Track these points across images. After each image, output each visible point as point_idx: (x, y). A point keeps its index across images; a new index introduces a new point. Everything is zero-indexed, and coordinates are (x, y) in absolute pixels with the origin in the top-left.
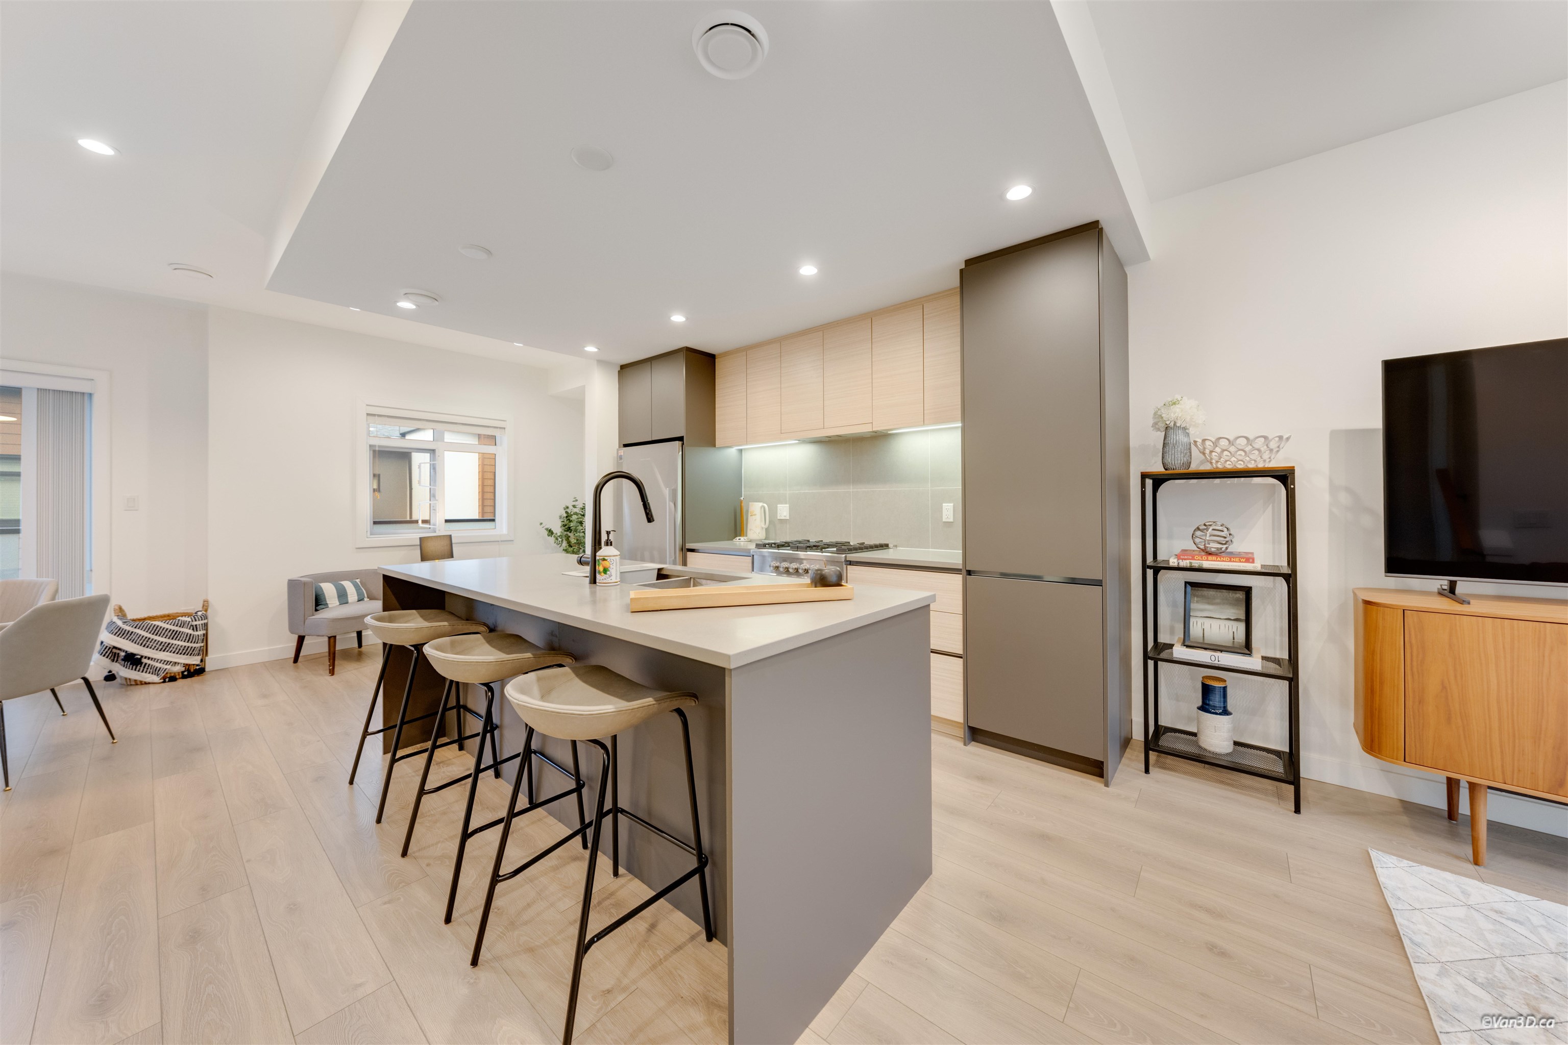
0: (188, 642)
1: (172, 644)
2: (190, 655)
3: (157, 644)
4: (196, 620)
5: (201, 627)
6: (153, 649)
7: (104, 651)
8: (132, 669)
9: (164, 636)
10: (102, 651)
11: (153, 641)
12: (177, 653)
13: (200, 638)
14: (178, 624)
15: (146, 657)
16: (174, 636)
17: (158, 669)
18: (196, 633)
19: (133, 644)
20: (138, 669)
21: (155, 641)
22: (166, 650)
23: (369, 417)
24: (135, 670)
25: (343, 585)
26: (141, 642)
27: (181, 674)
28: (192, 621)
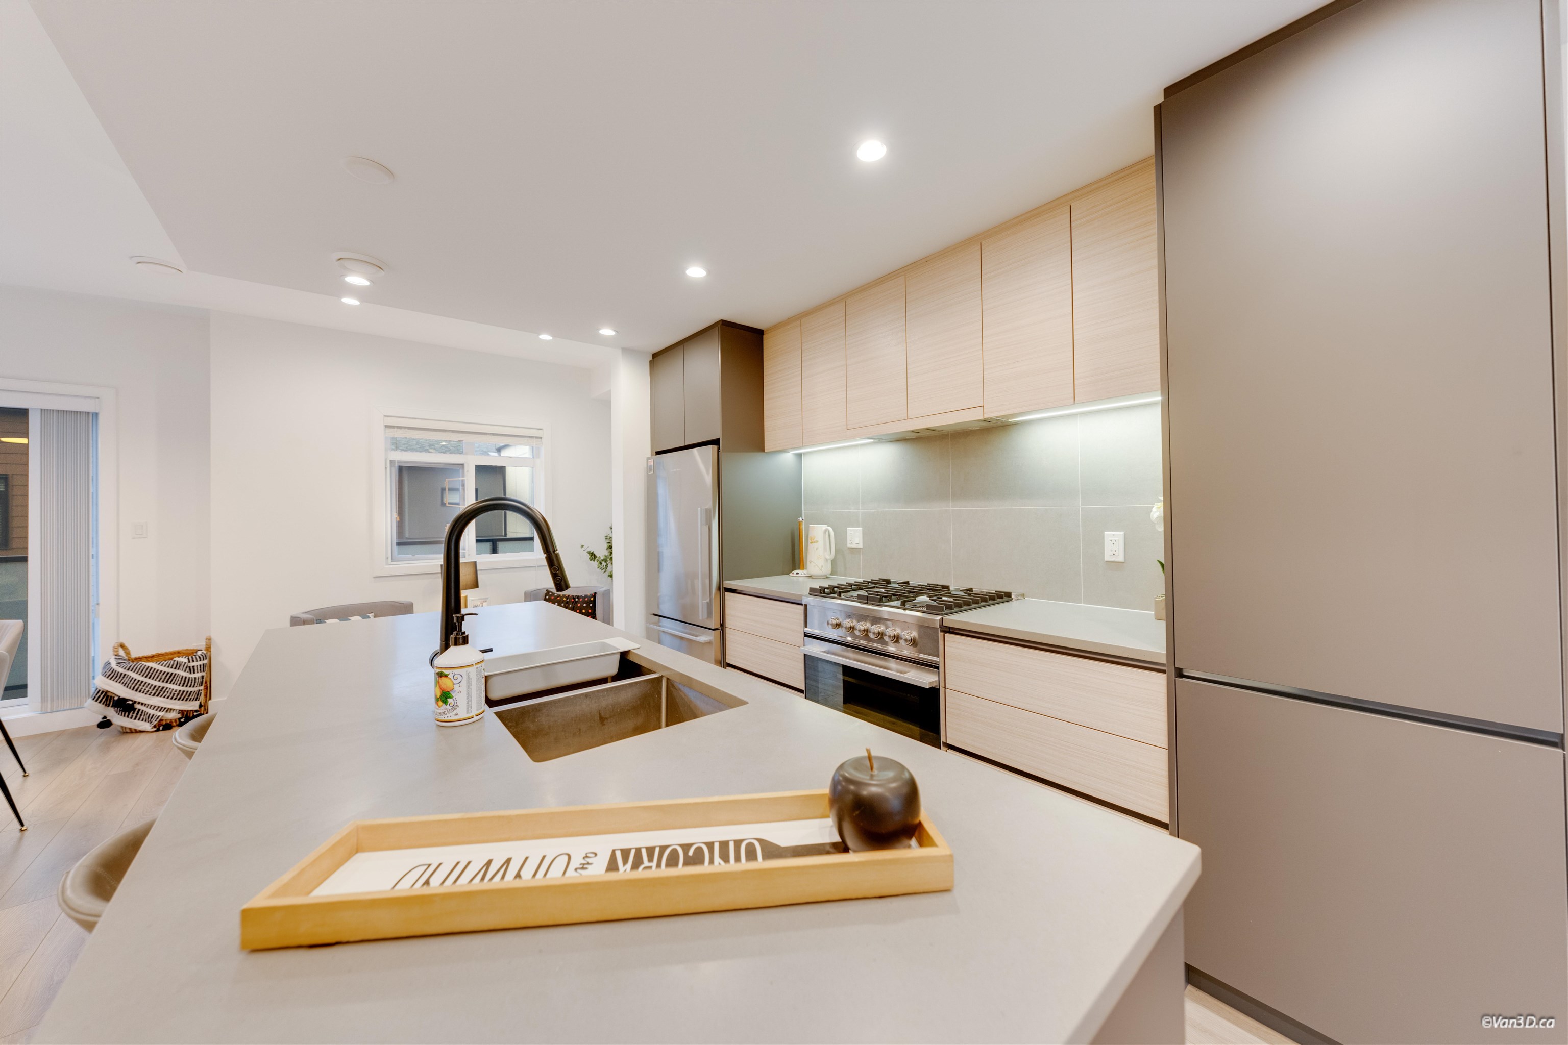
0: (183, 686)
1: (167, 688)
2: (186, 700)
3: (150, 688)
4: (193, 661)
5: (199, 669)
6: (146, 694)
7: (97, 695)
8: (124, 716)
9: (158, 679)
10: (94, 695)
11: (146, 685)
12: (172, 699)
13: (197, 681)
14: (173, 665)
15: (139, 703)
16: (169, 679)
17: (151, 716)
18: (193, 676)
19: (125, 688)
20: (130, 716)
21: (149, 684)
22: (160, 695)
23: (388, 430)
24: (128, 717)
26: (133, 686)
27: (178, 721)
28: (189, 662)
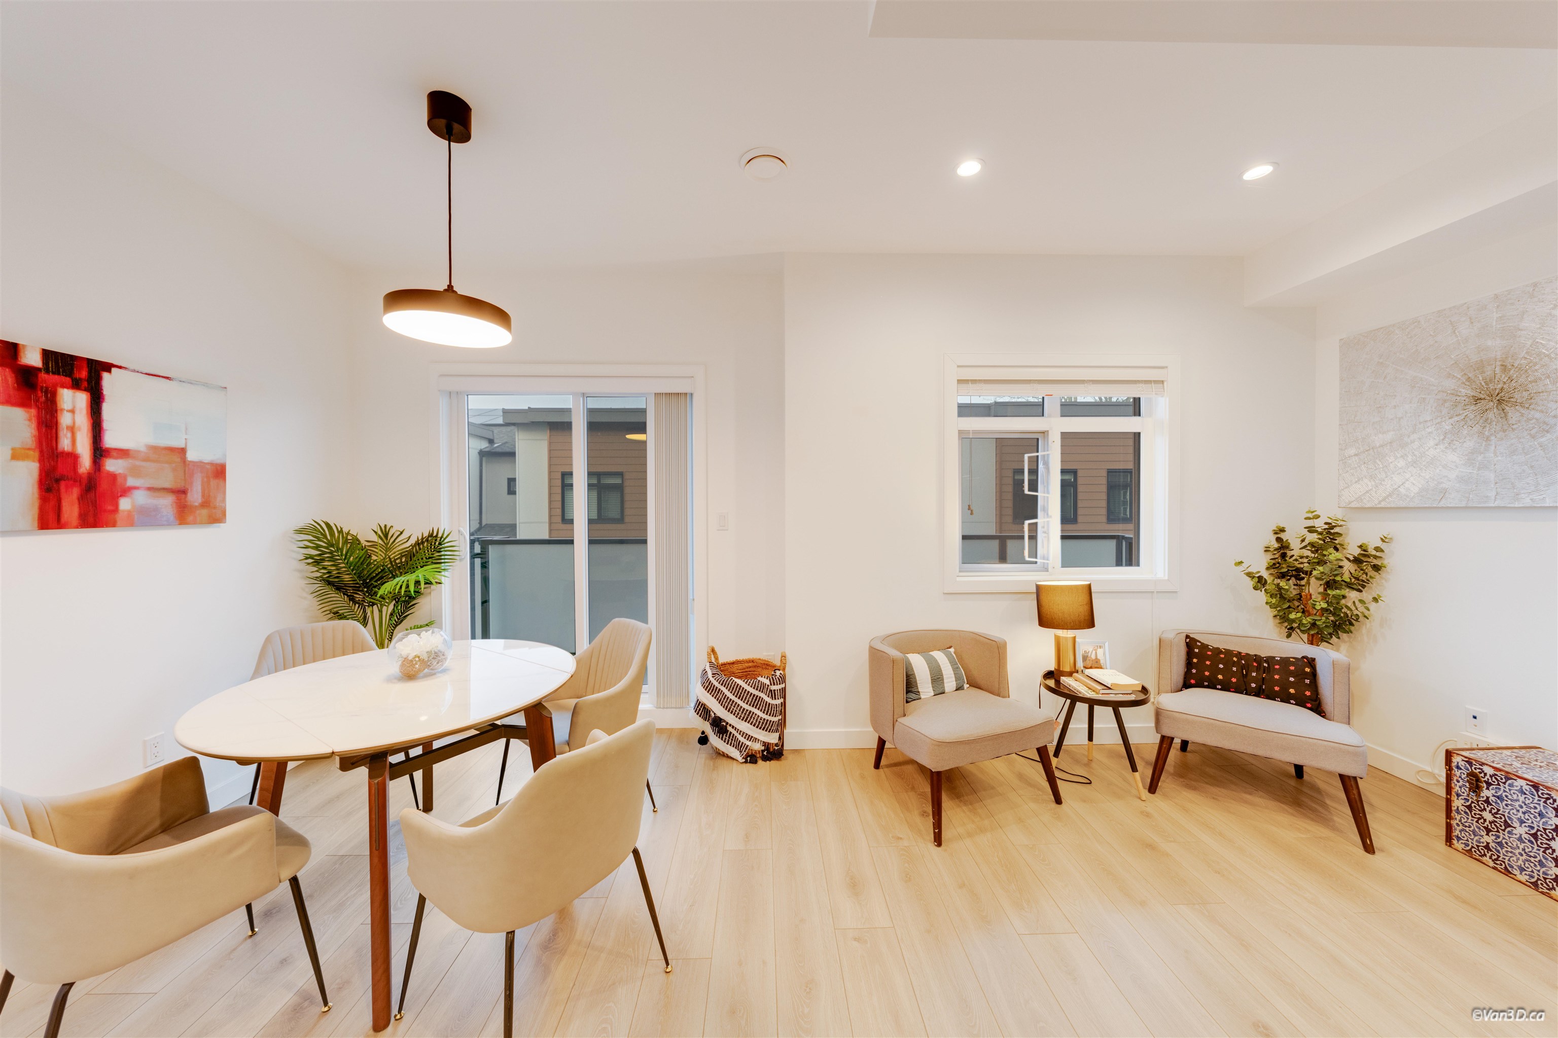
0: (766, 712)
1: (753, 713)
2: (770, 730)
3: (740, 710)
4: (774, 684)
5: (779, 693)
6: (737, 715)
7: (697, 707)
8: (719, 736)
9: (744, 699)
10: (695, 705)
11: (736, 705)
12: (758, 726)
14: (758, 687)
15: (730, 725)
16: (755, 702)
17: (741, 742)
18: (774, 701)
19: (719, 704)
20: (724, 738)
21: (739, 705)
25: (932, 655)
26: (726, 704)
27: (761, 753)
28: (771, 684)
